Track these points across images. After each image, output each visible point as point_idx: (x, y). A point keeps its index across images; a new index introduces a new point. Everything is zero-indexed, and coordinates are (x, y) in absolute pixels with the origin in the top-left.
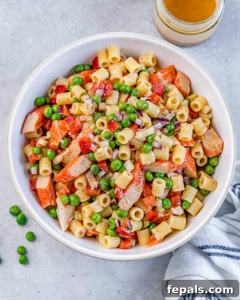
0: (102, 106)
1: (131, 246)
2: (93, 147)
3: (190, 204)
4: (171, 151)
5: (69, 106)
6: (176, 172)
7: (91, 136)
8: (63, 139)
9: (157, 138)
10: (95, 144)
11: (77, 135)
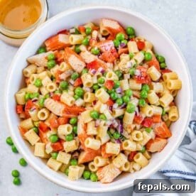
0: (127, 76)
1: (19, 114)
2: (91, 71)
3: (55, 159)
4: (97, 137)
5: (127, 53)
6: (80, 144)
7: (101, 69)
8: (98, 49)
9: (103, 122)
10: (95, 73)
11: (102, 60)
